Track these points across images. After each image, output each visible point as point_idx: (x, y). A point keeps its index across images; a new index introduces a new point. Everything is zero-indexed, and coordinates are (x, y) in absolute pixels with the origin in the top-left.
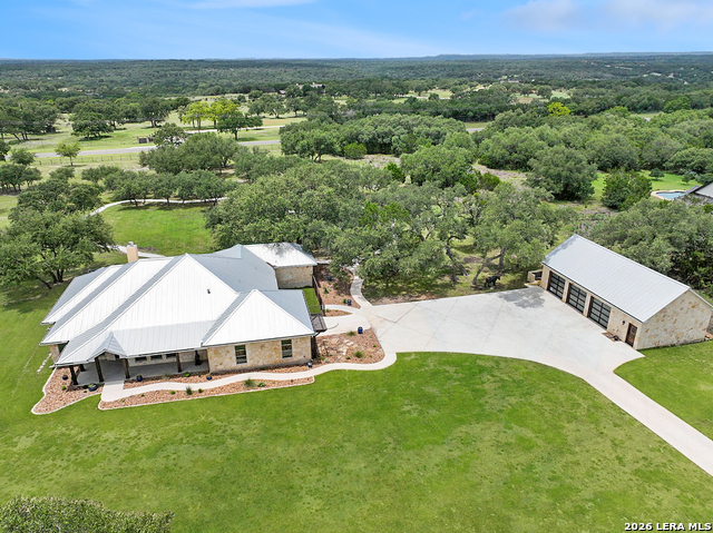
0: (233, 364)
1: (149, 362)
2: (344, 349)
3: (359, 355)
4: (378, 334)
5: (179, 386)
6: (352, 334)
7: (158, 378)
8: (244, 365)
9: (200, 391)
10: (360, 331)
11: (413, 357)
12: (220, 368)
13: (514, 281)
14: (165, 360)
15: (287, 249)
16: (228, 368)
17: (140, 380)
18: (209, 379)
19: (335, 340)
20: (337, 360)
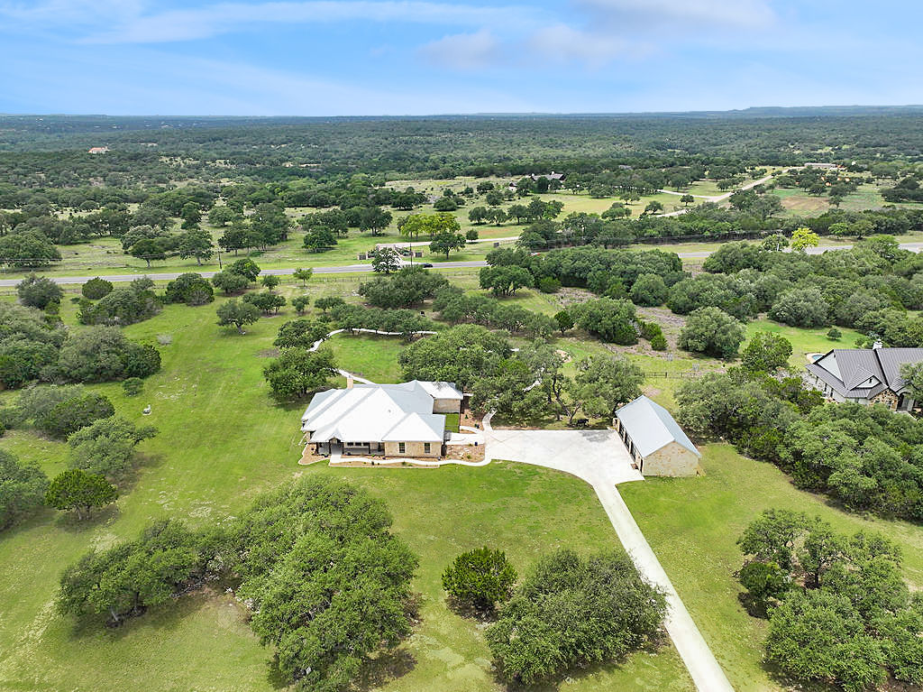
0: (398, 453)
1: (354, 446)
2: (462, 453)
3: (469, 457)
4: (487, 447)
5: (368, 460)
6: (470, 445)
7: (358, 455)
8: (403, 454)
9: (378, 465)
10: (476, 444)
11: (500, 462)
12: (391, 454)
13: (601, 424)
14: (363, 446)
15: (445, 386)
16: (395, 455)
17: (349, 454)
18: (384, 459)
19: (459, 448)
20: (455, 458)
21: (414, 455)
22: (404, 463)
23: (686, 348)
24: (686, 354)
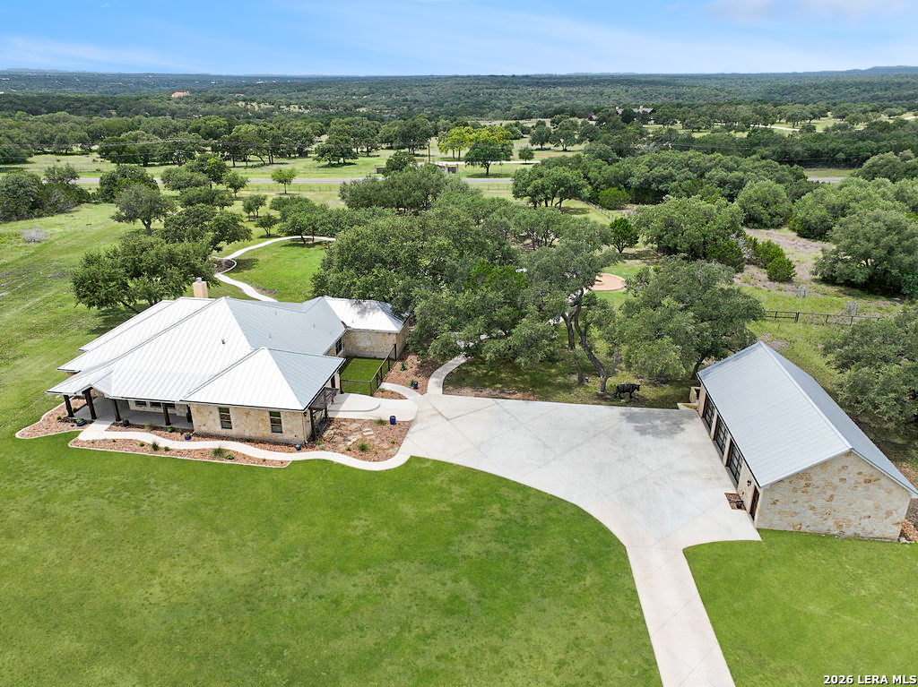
1: (149, 408)
2: (353, 439)
3: (363, 448)
4: (412, 430)
6: (381, 422)
7: (142, 427)
8: (226, 432)
9: (167, 449)
11: (427, 465)
12: (204, 429)
13: (666, 397)
15: (373, 308)
16: (212, 432)
17: (127, 425)
18: (188, 438)
19: (355, 426)
21: (247, 434)
22: (218, 452)
23: (829, 280)
24: (831, 289)
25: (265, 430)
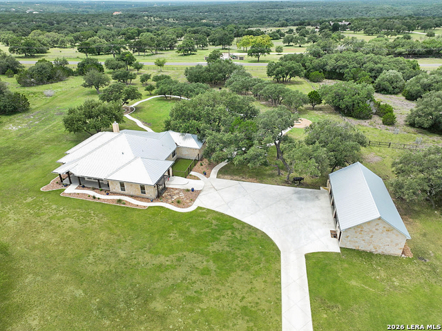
0: (120, 191)
2: (175, 197)
3: (179, 202)
4: (200, 194)
5: (92, 193)
7: (89, 188)
9: (99, 199)
10: (193, 190)
13: (316, 183)
15: (189, 137)
16: (117, 192)
17: (84, 187)
18: (108, 194)
20: (167, 202)
21: (131, 194)
22: (119, 201)
23: (412, 125)
24: (412, 130)
25: (138, 192)
